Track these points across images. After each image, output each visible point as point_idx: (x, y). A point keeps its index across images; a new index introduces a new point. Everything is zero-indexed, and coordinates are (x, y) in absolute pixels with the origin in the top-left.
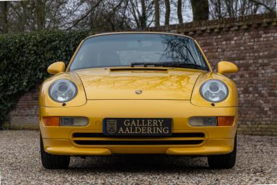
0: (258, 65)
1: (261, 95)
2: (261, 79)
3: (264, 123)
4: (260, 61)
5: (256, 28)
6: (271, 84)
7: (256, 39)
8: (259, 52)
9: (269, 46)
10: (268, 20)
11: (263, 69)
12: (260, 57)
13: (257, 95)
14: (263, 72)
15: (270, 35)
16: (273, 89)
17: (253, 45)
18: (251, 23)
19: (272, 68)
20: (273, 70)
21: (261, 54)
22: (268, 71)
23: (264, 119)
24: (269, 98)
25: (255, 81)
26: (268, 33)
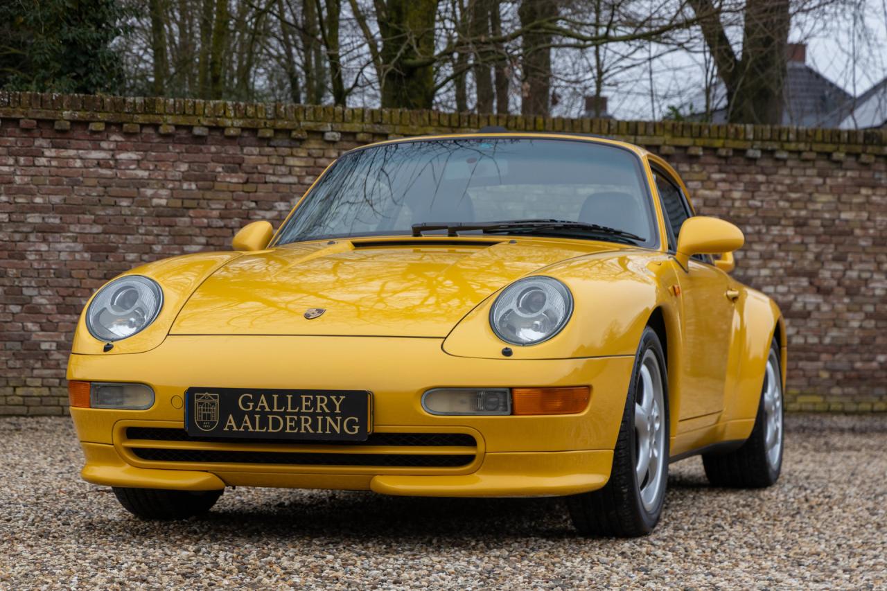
0: (25, 229)
1: (33, 310)
2: (36, 265)
3: (38, 382)
4: (34, 219)
5: (27, 130)
6: (67, 281)
7: (22, 160)
8: (34, 195)
9: (65, 181)
10: (77, 115)
11: (45, 240)
12: (34, 209)
13: (15, 309)
14: (44, 247)
15: (72, 152)
16: (73, 295)
17: (14, 173)
18: (17, 116)
19: (75, 240)
20: (79, 247)
21: (38, 200)
22: (60, 246)
23: (36, 372)
24: (57, 318)
25: (12, 272)
26: (65, 148)
